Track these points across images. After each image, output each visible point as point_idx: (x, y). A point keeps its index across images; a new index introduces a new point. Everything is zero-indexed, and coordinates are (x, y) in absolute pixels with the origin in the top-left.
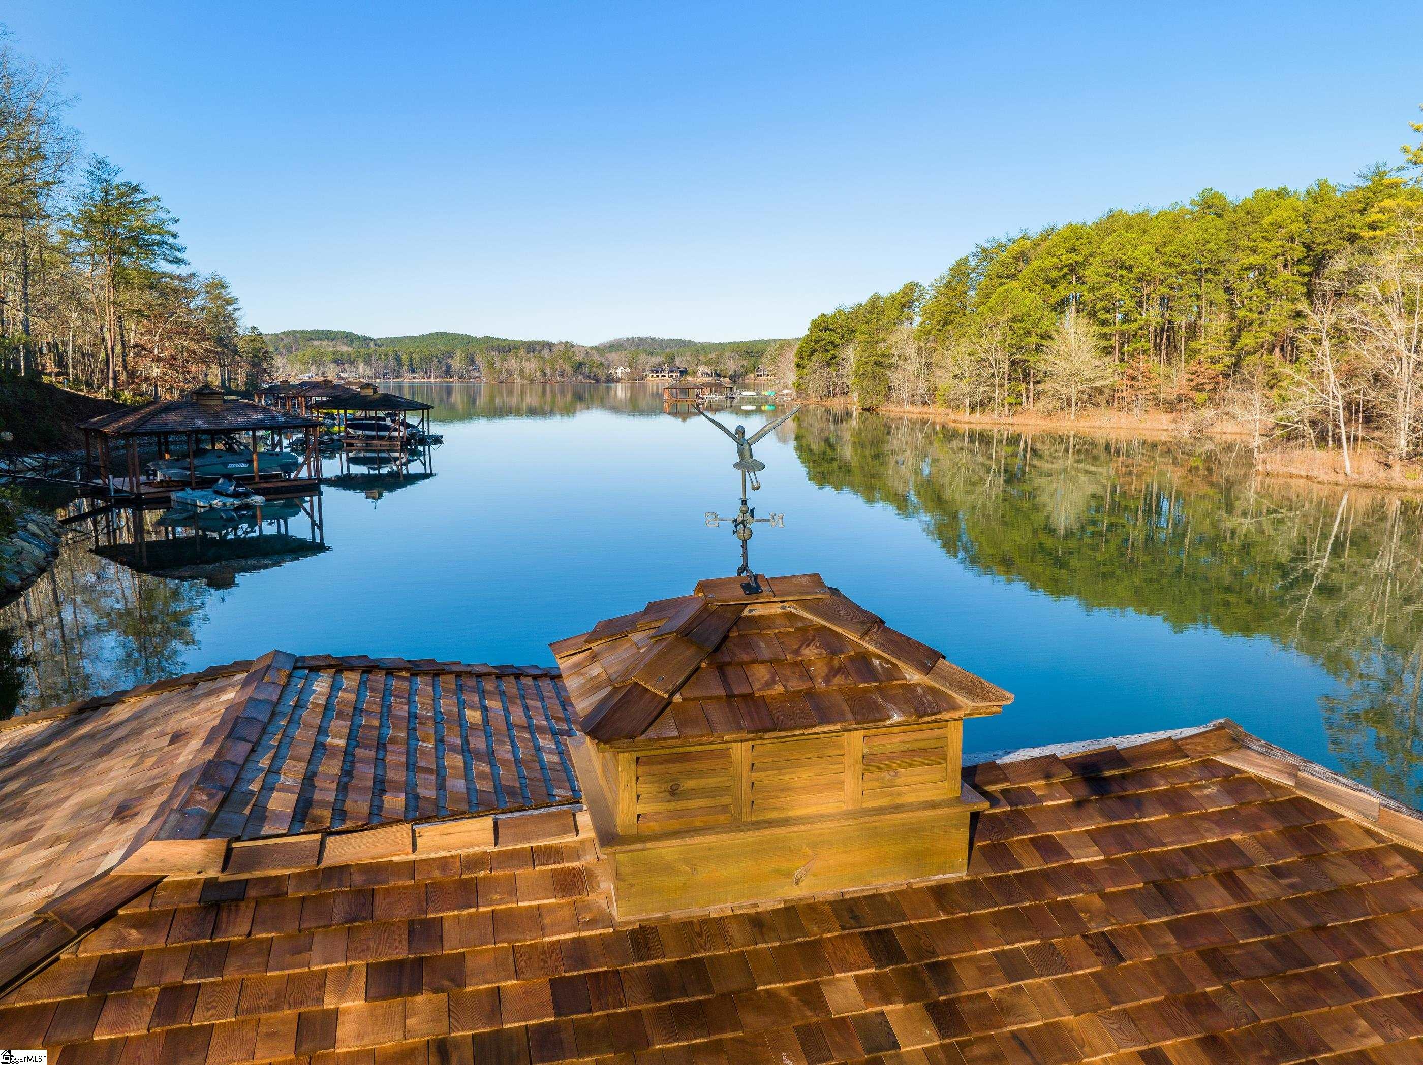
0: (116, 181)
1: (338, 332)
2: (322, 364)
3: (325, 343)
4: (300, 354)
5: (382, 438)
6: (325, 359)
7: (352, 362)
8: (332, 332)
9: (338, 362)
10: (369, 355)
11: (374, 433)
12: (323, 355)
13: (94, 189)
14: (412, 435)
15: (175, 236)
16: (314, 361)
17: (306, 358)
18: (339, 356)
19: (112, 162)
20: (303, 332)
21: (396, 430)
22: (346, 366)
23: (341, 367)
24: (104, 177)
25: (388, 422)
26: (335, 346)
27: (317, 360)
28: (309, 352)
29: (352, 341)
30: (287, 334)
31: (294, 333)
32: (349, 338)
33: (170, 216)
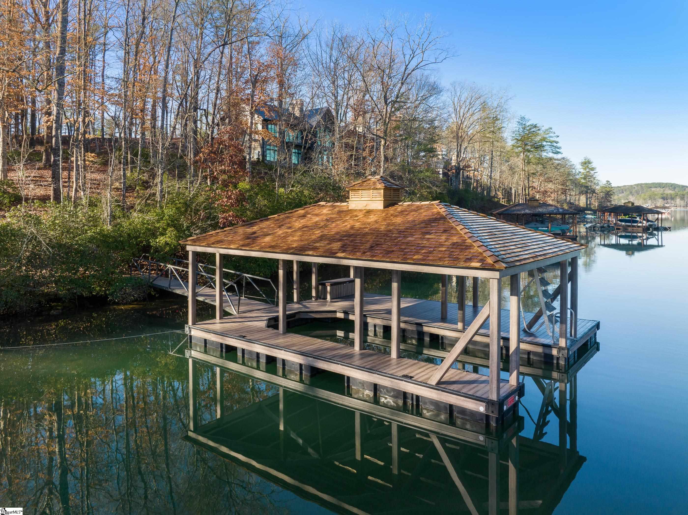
0: (528, 124)
1: (666, 184)
2: (655, 199)
3: (658, 189)
4: (643, 195)
5: (634, 226)
6: (656, 197)
7: (672, 199)
8: (663, 183)
9: (663, 198)
10: (683, 195)
11: (630, 224)
12: (655, 195)
13: (519, 128)
14: (650, 226)
15: (557, 142)
16: (650, 198)
17: (646, 197)
18: (664, 195)
19: (527, 117)
20: (646, 184)
21: (641, 222)
22: (669, 201)
23: (666, 201)
24: (524, 123)
25: (638, 219)
26: (664, 191)
27: (652, 198)
28: (648, 194)
29: (675, 188)
30: (637, 185)
31: (641, 185)
32: (673, 186)
33: (555, 135)
